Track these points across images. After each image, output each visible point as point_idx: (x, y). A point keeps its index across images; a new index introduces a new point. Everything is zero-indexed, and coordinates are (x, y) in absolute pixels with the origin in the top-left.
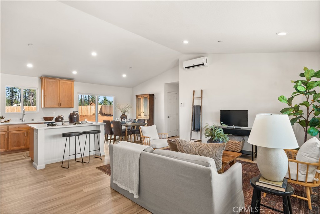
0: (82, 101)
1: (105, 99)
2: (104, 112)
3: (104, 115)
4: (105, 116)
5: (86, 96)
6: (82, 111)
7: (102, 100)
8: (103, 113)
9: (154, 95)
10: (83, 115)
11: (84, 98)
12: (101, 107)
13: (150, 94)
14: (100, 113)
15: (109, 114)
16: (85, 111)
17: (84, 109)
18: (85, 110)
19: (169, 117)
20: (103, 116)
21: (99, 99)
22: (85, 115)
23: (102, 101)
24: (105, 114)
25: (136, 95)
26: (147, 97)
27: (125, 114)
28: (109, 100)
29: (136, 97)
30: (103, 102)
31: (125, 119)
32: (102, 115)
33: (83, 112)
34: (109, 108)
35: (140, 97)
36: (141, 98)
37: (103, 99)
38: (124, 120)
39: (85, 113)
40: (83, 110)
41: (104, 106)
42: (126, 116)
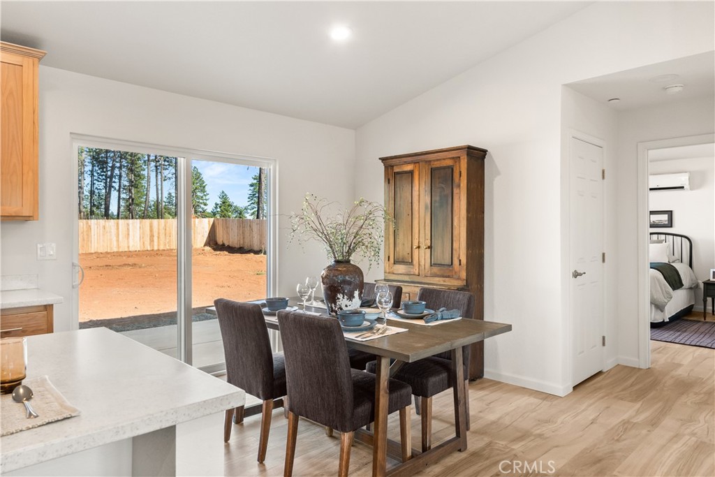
0: (158, 206)
1: (224, 203)
2: (221, 238)
3: (221, 250)
4: (226, 253)
5: (170, 194)
6: (152, 236)
7: (217, 204)
8: (220, 242)
9: (484, 152)
10: (156, 248)
11: (165, 199)
12: (211, 223)
13: (469, 148)
14: (208, 244)
15: (237, 246)
16: (162, 236)
17: (159, 229)
18: (162, 232)
19: (576, 275)
20: (218, 252)
21: (207, 202)
22: (162, 248)
23: (216, 208)
24: (223, 245)
25: (383, 160)
26: (450, 163)
27: (355, 259)
28: (235, 205)
29: (381, 166)
30: (219, 210)
31: (356, 293)
32: (215, 250)
33: (156, 239)
34: (239, 227)
35: (408, 168)
36: (411, 173)
37: (219, 202)
38: (351, 297)
39: (162, 242)
40: (156, 234)
41: (221, 222)
42: (358, 272)
